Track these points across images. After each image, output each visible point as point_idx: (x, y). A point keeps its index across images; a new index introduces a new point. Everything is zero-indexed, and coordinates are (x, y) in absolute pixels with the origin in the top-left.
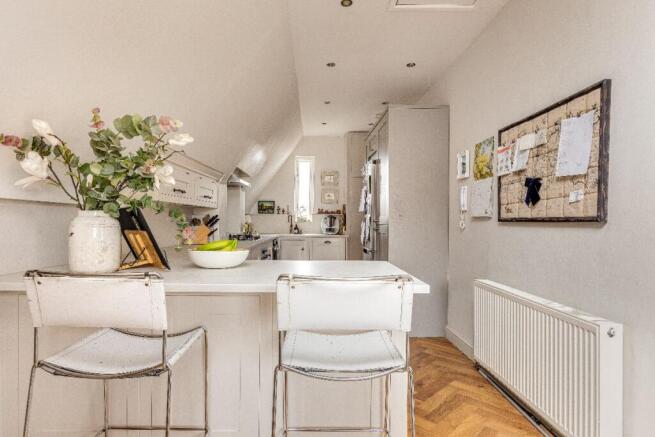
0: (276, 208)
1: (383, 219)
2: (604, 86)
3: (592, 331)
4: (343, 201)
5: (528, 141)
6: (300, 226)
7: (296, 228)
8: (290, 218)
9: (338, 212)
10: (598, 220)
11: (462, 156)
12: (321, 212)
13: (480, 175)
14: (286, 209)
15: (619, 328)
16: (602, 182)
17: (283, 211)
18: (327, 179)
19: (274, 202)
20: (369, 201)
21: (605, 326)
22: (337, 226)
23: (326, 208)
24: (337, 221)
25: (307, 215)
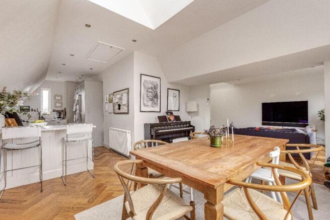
0: (30, 109)
1: (83, 113)
2: (128, 89)
3: (126, 132)
4: (64, 106)
5: (118, 96)
6: (44, 116)
7: (42, 117)
8: (39, 114)
9: (62, 111)
10: (127, 113)
11: (106, 97)
12: (54, 111)
13: (110, 102)
14: (36, 110)
15: (130, 132)
16: (128, 106)
17: (35, 111)
18: (57, 98)
19: (29, 107)
20: (78, 108)
21: (128, 131)
22: (62, 116)
23: (56, 109)
24: (62, 115)
25: (48, 112)
